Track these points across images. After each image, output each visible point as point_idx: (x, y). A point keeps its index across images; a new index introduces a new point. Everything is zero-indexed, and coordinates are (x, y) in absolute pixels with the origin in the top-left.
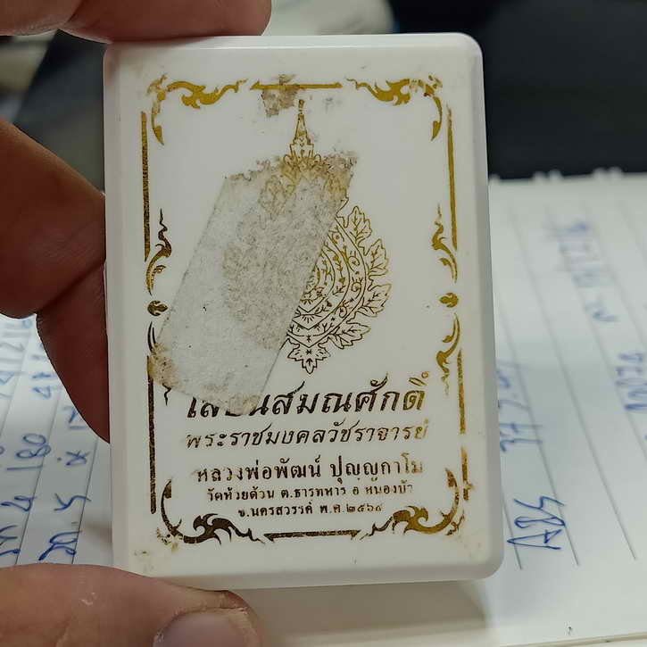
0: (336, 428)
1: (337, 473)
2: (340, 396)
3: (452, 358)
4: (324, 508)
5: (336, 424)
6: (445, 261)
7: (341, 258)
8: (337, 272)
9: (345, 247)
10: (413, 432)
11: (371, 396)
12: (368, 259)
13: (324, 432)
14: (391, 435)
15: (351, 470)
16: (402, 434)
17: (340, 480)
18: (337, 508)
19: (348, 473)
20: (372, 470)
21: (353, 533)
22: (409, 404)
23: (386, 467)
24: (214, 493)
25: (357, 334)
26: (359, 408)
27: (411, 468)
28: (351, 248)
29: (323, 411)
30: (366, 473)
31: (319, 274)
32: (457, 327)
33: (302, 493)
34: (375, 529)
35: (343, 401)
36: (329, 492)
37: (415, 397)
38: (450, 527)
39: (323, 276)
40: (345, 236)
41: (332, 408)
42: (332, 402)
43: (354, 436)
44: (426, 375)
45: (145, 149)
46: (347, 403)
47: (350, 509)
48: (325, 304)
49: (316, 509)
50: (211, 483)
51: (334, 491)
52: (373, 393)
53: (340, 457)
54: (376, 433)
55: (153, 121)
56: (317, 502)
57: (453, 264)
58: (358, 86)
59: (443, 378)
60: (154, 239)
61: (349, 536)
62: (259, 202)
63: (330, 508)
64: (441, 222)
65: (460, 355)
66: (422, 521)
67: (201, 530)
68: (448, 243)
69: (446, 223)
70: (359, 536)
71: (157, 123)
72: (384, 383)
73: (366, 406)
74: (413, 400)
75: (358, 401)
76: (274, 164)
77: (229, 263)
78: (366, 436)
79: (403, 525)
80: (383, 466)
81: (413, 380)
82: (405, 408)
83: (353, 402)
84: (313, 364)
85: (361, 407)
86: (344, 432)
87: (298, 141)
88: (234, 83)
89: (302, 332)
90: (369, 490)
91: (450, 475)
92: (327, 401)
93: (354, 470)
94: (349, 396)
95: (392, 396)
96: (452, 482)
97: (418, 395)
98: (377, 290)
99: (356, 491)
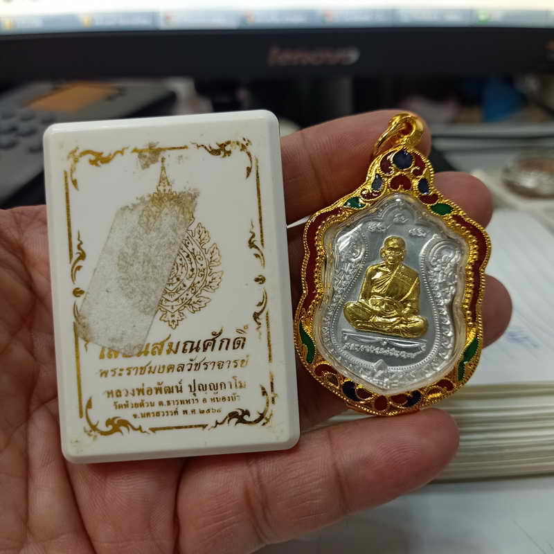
0: (191, 362)
1: (193, 390)
2: (193, 343)
3: (263, 316)
4: (185, 412)
5: (192, 360)
6: (257, 256)
7: (191, 256)
8: (189, 266)
9: (193, 249)
10: (239, 363)
11: (212, 342)
12: (208, 256)
13: (184, 365)
14: (226, 365)
15: (201, 388)
16: (232, 364)
17: (195, 394)
18: (193, 411)
19: (199, 390)
20: (215, 387)
21: (204, 426)
22: (236, 346)
23: (223, 385)
24: (117, 404)
25: (203, 304)
26: (205, 349)
27: (238, 385)
28: (197, 250)
29: (183, 352)
30: (211, 389)
31: (177, 267)
32: (265, 297)
33: (171, 402)
34: (217, 423)
35: (195, 346)
36: (188, 402)
37: (240, 341)
38: (264, 421)
39: (180, 268)
40: (194, 243)
41: (188, 351)
42: (188, 347)
43: (203, 367)
44: (246, 327)
45: (67, 194)
46: (198, 346)
47: (202, 412)
48: (181, 285)
49: (180, 412)
50: (115, 399)
51: (191, 401)
52: (214, 340)
53: (194, 381)
54: (216, 365)
55: (71, 176)
56: (181, 408)
57: (261, 257)
58: (198, 147)
59: (258, 329)
60: (75, 250)
61: (201, 428)
62: (139, 223)
63: (189, 412)
64: (254, 231)
65: (267, 314)
66: (246, 418)
67: (110, 427)
68: (258, 244)
69: (257, 231)
70: (207, 428)
71: (74, 178)
72: (220, 333)
73: (209, 348)
74: (239, 343)
75: (204, 345)
76: (147, 199)
77: (121, 262)
78: (210, 367)
79: (235, 420)
80: (221, 385)
81: (239, 331)
82: (234, 348)
83: (201, 346)
84: (176, 323)
85: (206, 349)
86: (196, 365)
87: (162, 184)
88: (120, 149)
89: (168, 304)
90: (213, 400)
91: (263, 389)
92: (185, 346)
93: (203, 388)
94: (199, 342)
95: (226, 341)
96: (264, 393)
97: (242, 340)
98: (215, 275)
99: (204, 400)
